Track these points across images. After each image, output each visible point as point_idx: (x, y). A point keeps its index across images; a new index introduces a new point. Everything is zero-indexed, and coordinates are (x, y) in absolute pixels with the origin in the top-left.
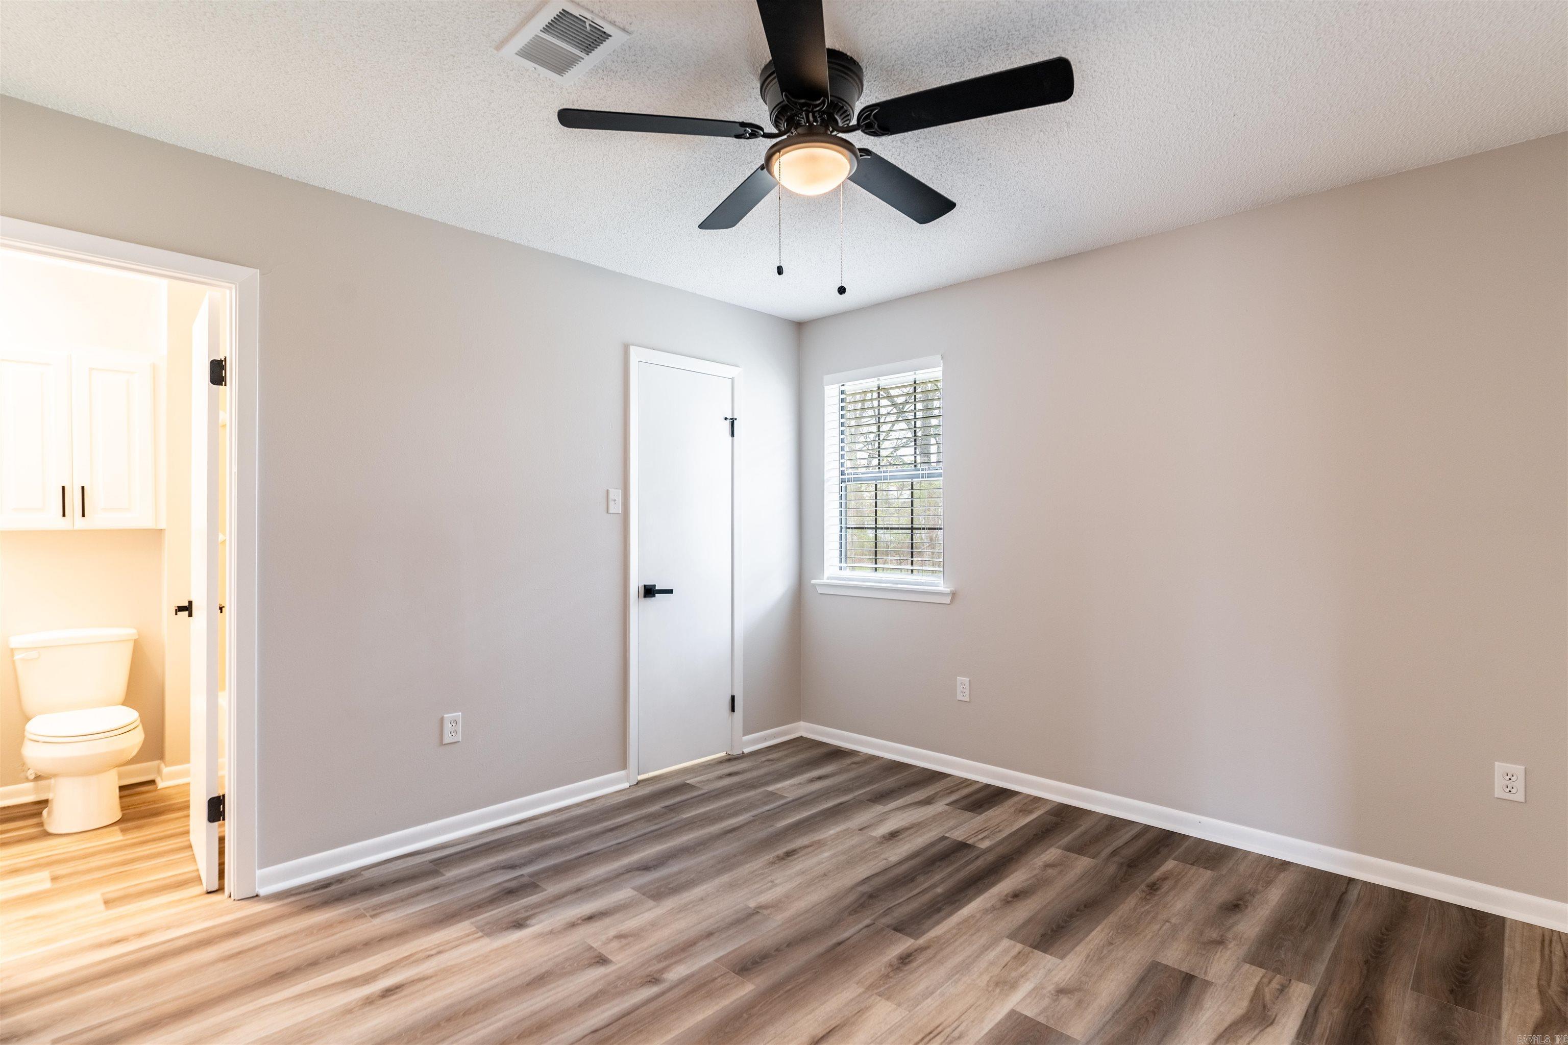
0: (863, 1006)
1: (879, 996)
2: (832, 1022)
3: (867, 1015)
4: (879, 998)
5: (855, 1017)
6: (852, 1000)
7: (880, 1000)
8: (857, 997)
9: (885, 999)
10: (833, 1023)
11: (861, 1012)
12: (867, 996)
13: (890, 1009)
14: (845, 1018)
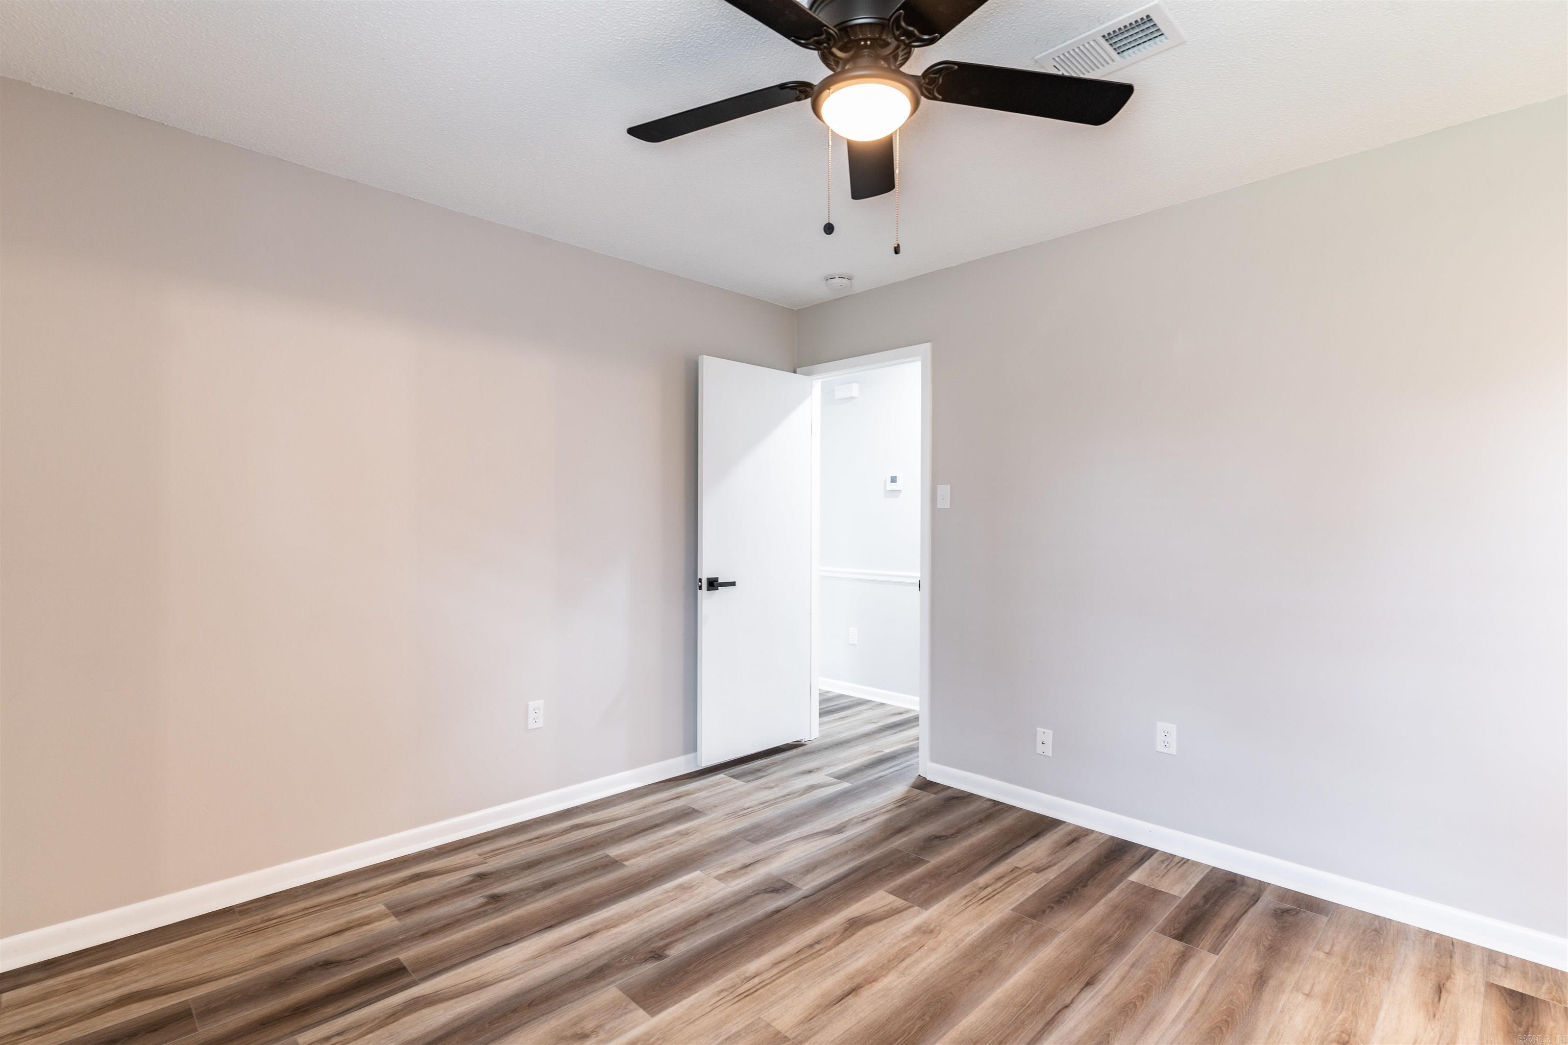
0: (807, 1026)
1: (786, 1037)
2: (839, 1008)
3: (803, 1016)
4: (787, 1034)
5: (816, 1013)
6: (817, 1033)
7: (786, 1032)
8: (810, 1037)
9: (782, 1033)
10: (837, 1008)
11: (810, 1019)
12: (799, 1038)
13: (778, 1021)
14: (825, 1014)
